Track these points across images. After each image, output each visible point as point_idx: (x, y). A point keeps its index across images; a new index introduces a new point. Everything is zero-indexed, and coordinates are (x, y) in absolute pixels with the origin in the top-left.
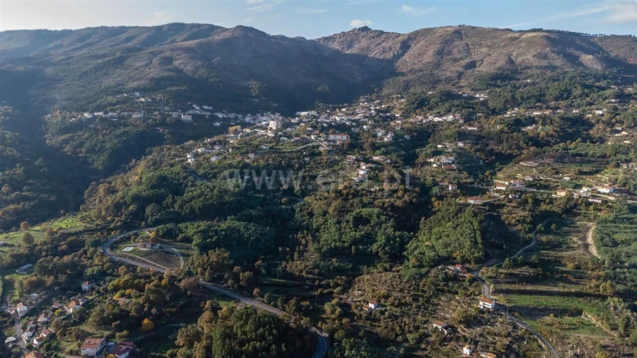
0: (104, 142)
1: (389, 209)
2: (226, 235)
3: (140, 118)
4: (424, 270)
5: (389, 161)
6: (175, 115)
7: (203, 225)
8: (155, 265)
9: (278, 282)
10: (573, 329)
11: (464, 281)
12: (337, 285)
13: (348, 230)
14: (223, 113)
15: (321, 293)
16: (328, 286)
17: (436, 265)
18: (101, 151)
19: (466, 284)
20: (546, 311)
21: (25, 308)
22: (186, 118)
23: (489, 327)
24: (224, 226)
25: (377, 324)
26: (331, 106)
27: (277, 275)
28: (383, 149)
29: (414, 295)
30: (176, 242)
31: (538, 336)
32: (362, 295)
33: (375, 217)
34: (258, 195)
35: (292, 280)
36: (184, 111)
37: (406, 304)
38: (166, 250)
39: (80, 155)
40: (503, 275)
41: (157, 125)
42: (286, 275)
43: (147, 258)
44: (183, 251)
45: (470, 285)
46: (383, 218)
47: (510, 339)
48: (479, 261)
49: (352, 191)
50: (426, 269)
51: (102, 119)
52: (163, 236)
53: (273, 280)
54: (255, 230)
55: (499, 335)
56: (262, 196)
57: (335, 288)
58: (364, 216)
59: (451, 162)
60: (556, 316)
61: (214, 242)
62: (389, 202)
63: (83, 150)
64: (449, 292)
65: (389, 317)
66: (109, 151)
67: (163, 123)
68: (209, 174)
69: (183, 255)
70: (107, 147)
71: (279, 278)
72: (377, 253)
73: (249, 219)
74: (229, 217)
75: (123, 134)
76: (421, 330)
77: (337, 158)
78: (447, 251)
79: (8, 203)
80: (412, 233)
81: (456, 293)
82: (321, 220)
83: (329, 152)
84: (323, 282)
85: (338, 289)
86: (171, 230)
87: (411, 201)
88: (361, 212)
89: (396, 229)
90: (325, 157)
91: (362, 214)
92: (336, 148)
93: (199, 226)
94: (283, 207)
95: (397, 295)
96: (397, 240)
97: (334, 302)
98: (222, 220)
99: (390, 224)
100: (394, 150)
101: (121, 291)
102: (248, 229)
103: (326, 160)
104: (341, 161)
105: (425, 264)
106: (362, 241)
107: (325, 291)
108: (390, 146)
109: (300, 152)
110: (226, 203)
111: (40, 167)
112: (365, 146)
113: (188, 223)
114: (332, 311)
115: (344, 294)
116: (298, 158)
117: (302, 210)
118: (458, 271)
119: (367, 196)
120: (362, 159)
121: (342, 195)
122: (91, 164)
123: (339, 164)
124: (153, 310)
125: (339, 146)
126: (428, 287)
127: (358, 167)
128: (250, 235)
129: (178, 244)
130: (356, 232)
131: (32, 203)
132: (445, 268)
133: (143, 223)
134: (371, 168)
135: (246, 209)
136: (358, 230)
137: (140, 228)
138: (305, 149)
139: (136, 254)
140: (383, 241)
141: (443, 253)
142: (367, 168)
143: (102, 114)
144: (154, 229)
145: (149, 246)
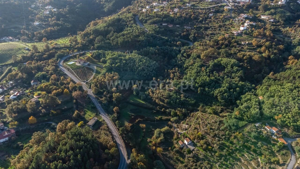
1: (246, 61)
2: (126, 63)
4: (241, 123)
5: (272, 20)
7: (116, 53)
8: (76, 76)
9: (140, 103)
11: (274, 145)
12: (176, 115)
13: (205, 73)
15: (161, 118)
16: (169, 114)
17: (255, 122)
19: (275, 149)
25: (182, 159)
27: (142, 98)
28: (272, 11)
29: (223, 144)
30: (100, 62)
32: (186, 129)
33: (229, 67)
34: (164, 37)
35: (149, 103)
37: (211, 151)
38: (91, 67)
42: (148, 99)
43: (75, 71)
44: (99, 69)
45: (278, 151)
46: (235, 68)
48: (298, 130)
49: (226, 42)
50: (244, 123)
52: (95, 58)
53: (139, 100)
54: (145, 62)
56: (166, 38)
57: (173, 117)
61: (118, 66)
62: (249, 55)
64: (255, 151)
66: (114, 2)
71: (143, 100)
72: (217, 96)
73: (146, 54)
74: (134, 51)
77: (233, 15)
78: (271, 112)
79: (50, 26)
80: (253, 85)
81: (261, 154)
82: (192, 62)
83: (230, 10)
84: (167, 110)
85: (175, 118)
86: (100, 54)
87: (269, 56)
88: (222, 60)
89: (242, 79)
90: (224, 14)
91: (222, 62)
92: (237, 8)
93: (114, 54)
94: (175, 48)
95: (209, 138)
96: (238, 89)
97: (163, 130)
98: (129, 52)
99: (239, 74)
100: (282, 12)
101: (40, 92)
102: (141, 61)
103: (224, 16)
104: (234, 18)
105: (245, 118)
106: (210, 84)
107: (164, 118)
108: (281, 8)
109: (209, 9)
110: (139, 41)
111: (77, 8)
112: (260, 7)
113: (110, 51)
114: (157, 138)
115: (176, 123)
116: (205, 13)
117: (185, 52)
118: (273, 134)
119: (236, 47)
120: (251, 17)
121: (218, 44)
122: (104, 8)
123: (231, 20)
124: (43, 111)
125: (240, 6)
126: (238, 140)
127: (243, 24)
128: (140, 66)
129: (99, 63)
130: (209, 76)
131: (58, 28)
132: (261, 127)
133: (92, 47)
134: (251, 26)
135: (148, 47)
136: (211, 75)
137: (88, 49)
138: (214, 7)
139: (71, 67)
140: (225, 88)
141: (267, 112)
142: (248, 25)
144: (93, 52)
145: (82, 63)
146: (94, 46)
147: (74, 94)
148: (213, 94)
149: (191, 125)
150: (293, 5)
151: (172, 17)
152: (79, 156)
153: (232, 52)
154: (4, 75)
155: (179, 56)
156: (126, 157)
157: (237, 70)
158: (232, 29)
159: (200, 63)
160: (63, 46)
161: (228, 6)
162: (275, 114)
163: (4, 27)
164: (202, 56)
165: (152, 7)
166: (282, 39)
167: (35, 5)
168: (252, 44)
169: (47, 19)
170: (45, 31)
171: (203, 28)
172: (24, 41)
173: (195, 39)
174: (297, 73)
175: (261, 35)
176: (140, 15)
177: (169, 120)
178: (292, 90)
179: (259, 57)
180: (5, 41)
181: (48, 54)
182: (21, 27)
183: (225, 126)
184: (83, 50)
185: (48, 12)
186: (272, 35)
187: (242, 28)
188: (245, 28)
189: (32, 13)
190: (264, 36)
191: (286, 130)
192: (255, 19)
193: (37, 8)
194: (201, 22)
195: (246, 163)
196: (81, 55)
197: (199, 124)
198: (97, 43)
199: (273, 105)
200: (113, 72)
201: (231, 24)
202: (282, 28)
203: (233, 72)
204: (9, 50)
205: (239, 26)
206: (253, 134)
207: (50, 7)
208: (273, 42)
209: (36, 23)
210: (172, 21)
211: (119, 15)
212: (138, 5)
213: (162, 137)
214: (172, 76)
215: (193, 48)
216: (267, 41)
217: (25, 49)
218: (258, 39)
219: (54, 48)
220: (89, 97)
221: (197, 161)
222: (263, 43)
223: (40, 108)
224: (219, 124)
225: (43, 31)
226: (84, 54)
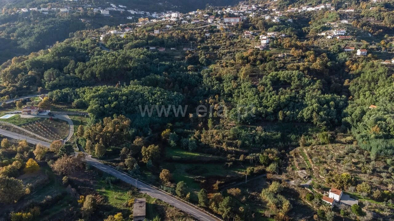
0: (33, 28)
2: (128, 100)
3: (66, 12)
5: (283, 35)
6: (95, 10)
7: (102, 89)
8: (34, 137)
13: (268, 93)
14: (135, 10)
15: (251, 172)
16: (256, 162)
18: (30, 35)
22: (104, 12)
24: (125, 90)
26: (218, 7)
30: (71, 108)
32: (310, 177)
33: (295, 79)
34: (163, 63)
36: (103, 8)
38: (56, 117)
39: (12, 38)
41: (80, 17)
42: (200, 147)
43: (26, 128)
44: (77, 118)
51: (34, 12)
52: (57, 102)
53: (185, 153)
54: (161, 95)
56: (168, 63)
58: (281, 79)
59: (344, 34)
61: (114, 107)
62: (303, 65)
63: (15, 34)
66: (37, 35)
67: (85, 16)
68: (116, 45)
69: (76, 123)
70: (35, 32)
71: (193, 152)
73: (154, 84)
74: (131, 82)
75: (50, 22)
80: (344, 96)
82: (232, 84)
83: (226, 30)
85: (272, 166)
86: (66, 95)
87: (325, 64)
91: (279, 77)
93: (98, 91)
96: (332, 103)
98: (125, 84)
99: (316, 86)
102: (153, 94)
106: (288, 106)
109: (200, 29)
110: (130, 69)
113: (86, 88)
116: (200, 33)
120: (258, 34)
122: (19, 45)
123: (240, 37)
125: (234, 26)
128: (155, 100)
129: (72, 110)
133: (39, 89)
134: (272, 38)
135: (151, 74)
137: (34, 93)
138: (204, 28)
139: (14, 123)
140: (317, 104)
142: (268, 38)
143: (36, 9)
144: (49, 94)
145: (34, 112)
146: (43, 87)
147: (56, 166)
148: (302, 118)
149: (311, 169)
155: (207, 81)
158: (250, 45)
159: (248, 83)
164: (242, 76)
168: (291, 55)
171: (210, 47)
177: (265, 171)
179: (320, 65)
187: (263, 42)
188: (267, 41)
194: (202, 42)
196: (24, 102)
198: (50, 80)
203: (303, 86)
210: (161, 43)
226: (29, 100)
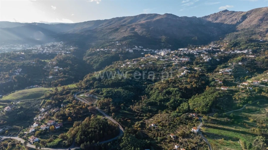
0: (99, 59)
1: (183, 89)
2: (115, 93)
3: (114, 51)
4: (179, 114)
5: (200, 70)
6: (127, 50)
7: (109, 89)
8: (86, 101)
10: (227, 145)
11: (193, 120)
12: (146, 116)
13: (161, 96)
14: (146, 49)
15: (138, 118)
16: (143, 116)
17: (185, 113)
18: (98, 62)
19: (194, 121)
20: (221, 137)
21: (44, 110)
22: (131, 51)
23: (191, 139)
24: (116, 90)
25: (150, 132)
27: (127, 110)
28: (201, 65)
29: (170, 123)
30: (99, 94)
31: (209, 146)
32: (152, 121)
33: (174, 92)
35: (131, 112)
36: (131, 48)
37: (165, 126)
38: (94, 97)
40: (210, 120)
41: (119, 54)
42: (130, 110)
43: (85, 99)
44: (99, 98)
45: (195, 122)
46: (177, 92)
47: (196, 145)
48: (204, 113)
49: (173, 81)
50: (181, 114)
51: (102, 51)
52: (95, 92)
53: (124, 111)
54: (127, 93)
55: (192, 143)
57: (145, 117)
59: (229, 71)
60: (225, 139)
61: (110, 96)
62: (185, 86)
63: (92, 62)
64: (185, 124)
65: (156, 130)
66: (100, 63)
67: (121, 53)
69: (98, 99)
70: (100, 61)
71: (127, 111)
72: (168, 106)
74: (119, 87)
75: (106, 57)
76: (165, 137)
77: (178, 68)
78: (193, 107)
79: (60, 78)
80: (187, 100)
81: (187, 125)
82: (154, 91)
83: (176, 65)
84: (142, 115)
85: (146, 117)
86: (99, 90)
87: (196, 86)
88: (170, 89)
89: (181, 97)
90: (173, 67)
91: (170, 90)
92: (181, 64)
94: (143, 85)
95: (164, 122)
96: (179, 101)
97: (140, 122)
98: (117, 88)
99: (179, 95)
100: (206, 65)
101: (69, 108)
102: (124, 92)
103: (172, 68)
104: (178, 69)
105: (181, 111)
106: (164, 101)
107: (140, 118)
108: (206, 63)
109: (163, 65)
110: (122, 83)
111: (76, 67)
112: (194, 63)
113: (105, 88)
114: (137, 125)
115: (147, 120)
116: (161, 67)
117: (149, 87)
118: (193, 116)
119: (178, 83)
120: (188, 68)
121: (168, 82)
122: (93, 67)
123: (176, 70)
124: (74, 115)
125: (182, 63)
126: (178, 121)
127: (183, 71)
128: (124, 95)
130: (164, 97)
131: (66, 79)
132: (188, 114)
133: (92, 87)
134: (188, 72)
135: (128, 85)
136: (164, 96)
137: (90, 89)
138: (167, 63)
139: (83, 97)
140: (172, 101)
141: (191, 108)
142: (186, 72)
143: (102, 49)
144: (94, 90)
145: (88, 95)
147: (89, 108)
148: (166, 105)
149: (154, 119)
150: (213, 62)
151: (140, 70)
152: (101, 126)
153: (177, 86)
154: (42, 103)
155: (146, 89)
156: (123, 130)
157: (179, 93)
158: (177, 74)
159: (158, 92)
160: (73, 88)
161: (175, 63)
162: (195, 108)
163: (30, 80)
164: (159, 88)
165: (127, 65)
166: (204, 79)
167: (47, 66)
168: (187, 81)
169: (57, 74)
170: (57, 81)
172: (45, 87)
173: (156, 81)
174: (209, 93)
175: (193, 77)
176: (120, 69)
177: (143, 118)
178: (204, 99)
179: (191, 87)
180: (32, 88)
181: (65, 92)
182: (41, 80)
183: (172, 116)
184: (87, 89)
185: (57, 70)
186: (198, 76)
187: (182, 74)
188: (184, 73)
189: (46, 71)
190: (194, 77)
191: (199, 114)
192: (191, 69)
193: (48, 68)
194: (159, 71)
195: (181, 128)
196: (87, 92)
197: (159, 118)
198: (96, 85)
199: (194, 105)
200: (108, 98)
201: (176, 72)
202: (206, 74)
203: (176, 94)
204: (40, 91)
205: (181, 73)
206: (185, 117)
207: (57, 67)
208: (199, 80)
209: (51, 77)
211: (106, 70)
212: (117, 64)
213: (140, 124)
214: (143, 98)
215: (154, 85)
216: (196, 79)
217: (49, 91)
218: (191, 79)
219: (68, 89)
220: (97, 110)
221: (158, 131)
222: (194, 80)
223: (72, 114)
224: (169, 116)
225: (56, 82)
226: (88, 91)
